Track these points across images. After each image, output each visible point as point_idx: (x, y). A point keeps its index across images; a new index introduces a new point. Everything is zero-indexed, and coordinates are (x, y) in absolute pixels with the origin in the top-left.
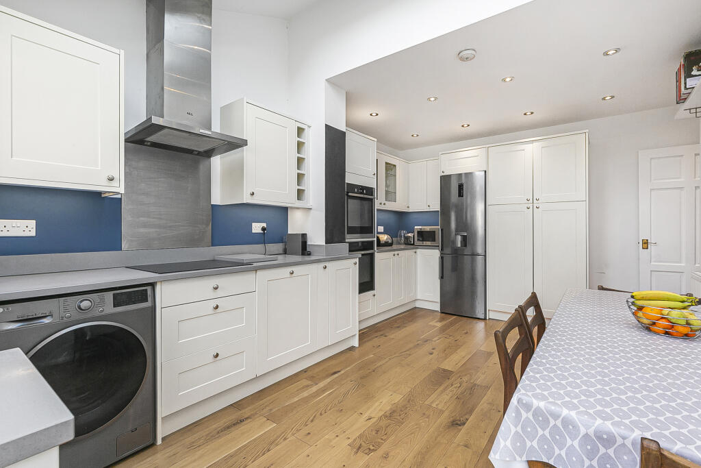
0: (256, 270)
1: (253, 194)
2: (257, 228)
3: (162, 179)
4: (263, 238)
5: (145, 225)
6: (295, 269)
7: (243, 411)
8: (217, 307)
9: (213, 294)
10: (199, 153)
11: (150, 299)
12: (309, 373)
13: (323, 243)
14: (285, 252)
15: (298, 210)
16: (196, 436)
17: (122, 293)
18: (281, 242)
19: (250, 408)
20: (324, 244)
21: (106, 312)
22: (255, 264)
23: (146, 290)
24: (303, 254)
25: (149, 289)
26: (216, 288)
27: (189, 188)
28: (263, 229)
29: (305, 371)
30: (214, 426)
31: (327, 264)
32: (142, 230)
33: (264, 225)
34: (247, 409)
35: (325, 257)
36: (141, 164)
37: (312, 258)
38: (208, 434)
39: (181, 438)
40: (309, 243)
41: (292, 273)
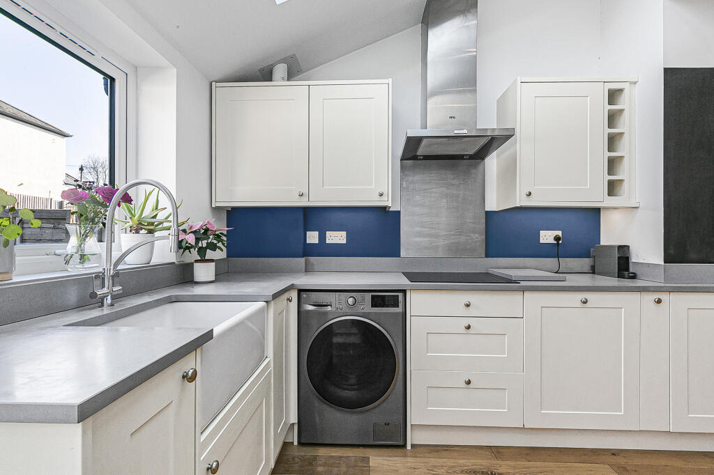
0: (524, 290)
1: (530, 194)
2: (547, 237)
3: (435, 190)
4: (557, 250)
5: (420, 235)
6: (592, 297)
7: (500, 462)
8: (468, 327)
9: (463, 311)
10: (471, 157)
11: (400, 305)
12: (620, 460)
13: (659, 260)
14: (593, 271)
15: (616, 211)
16: (439, 461)
17: (378, 296)
18: (588, 256)
19: (508, 463)
20: (662, 263)
21: (365, 310)
22: (523, 283)
23: (398, 296)
24: (620, 276)
25: (400, 295)
26: (468, 305)
27: (461, 196)
28: (557, 238)
29: (615, 453)
30: (461, 461)
31: (664, 296)
32: (418, 239)
33: (559, 233)
34: (505, 462)
35: (663, 285)
36: (417, 178)
37: (638, 283)
38: (453, 467)
39: (427, 455)
40: (633, 259)
41: (585, 302)
